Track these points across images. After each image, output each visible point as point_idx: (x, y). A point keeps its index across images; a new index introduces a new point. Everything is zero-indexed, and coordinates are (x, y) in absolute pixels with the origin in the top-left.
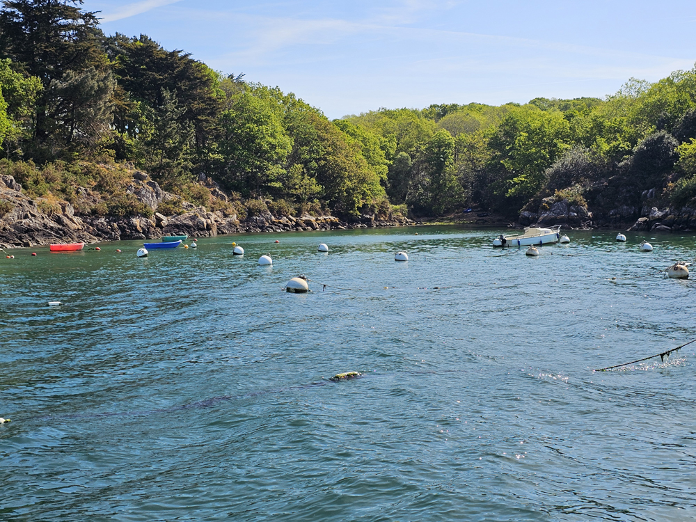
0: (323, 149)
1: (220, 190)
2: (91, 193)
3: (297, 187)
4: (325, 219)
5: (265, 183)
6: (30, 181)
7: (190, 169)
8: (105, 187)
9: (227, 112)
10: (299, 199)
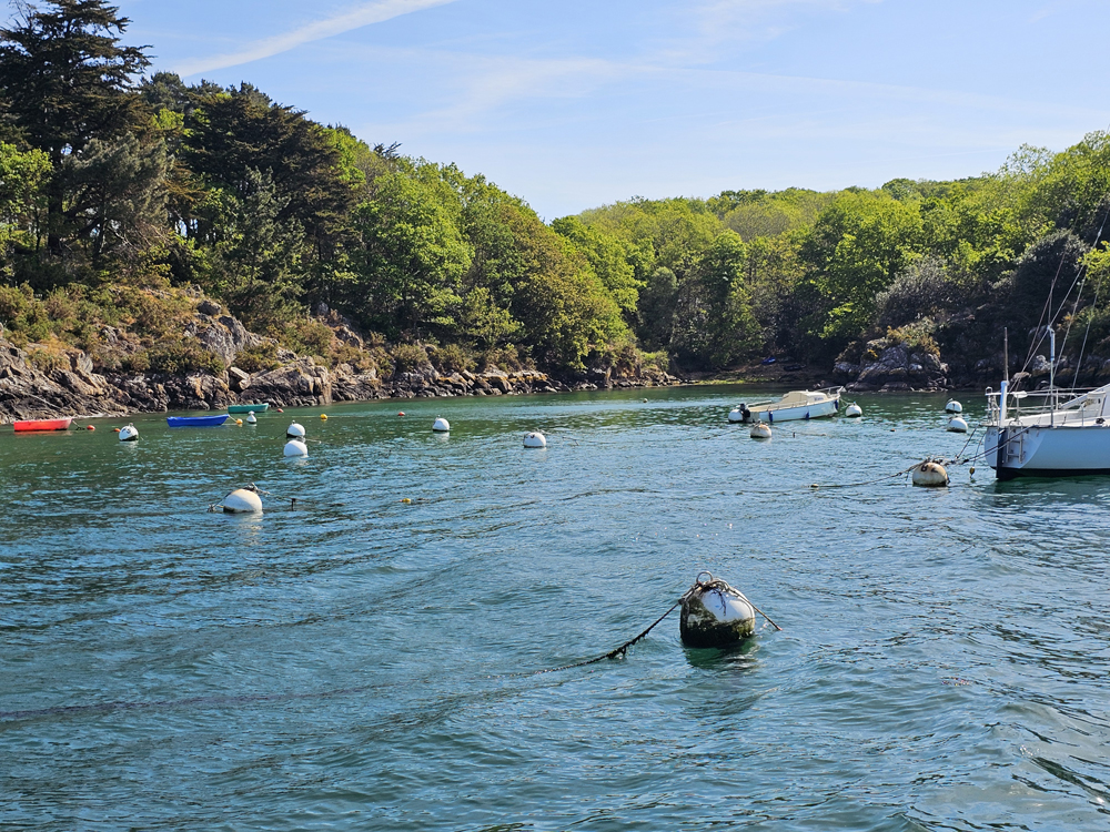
0: (524, 263)
1: (350, 329)
2: (125, 335)
3: (478, 324)
4: (524, 376)
5: (425, 318)
6: (20, 318)
7: (297, 296)
8: (148, 326)
9: (365, 205)
10: (482, 344)
